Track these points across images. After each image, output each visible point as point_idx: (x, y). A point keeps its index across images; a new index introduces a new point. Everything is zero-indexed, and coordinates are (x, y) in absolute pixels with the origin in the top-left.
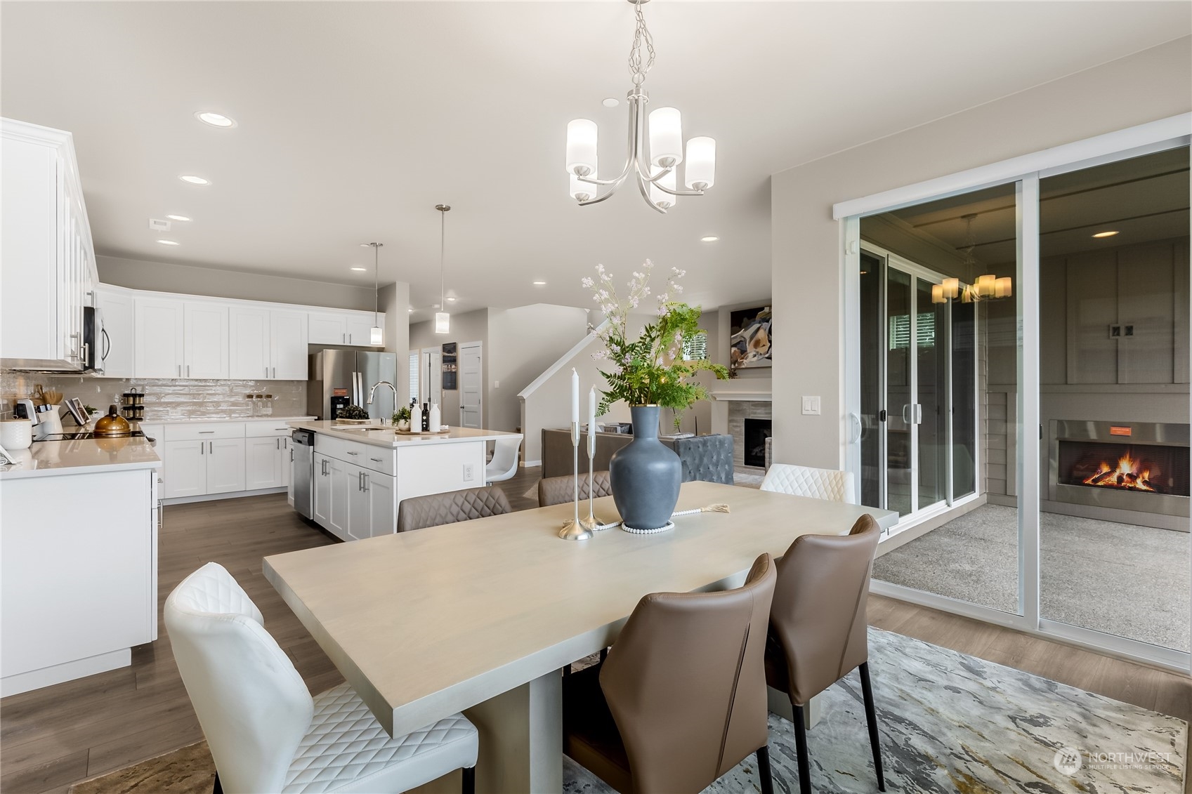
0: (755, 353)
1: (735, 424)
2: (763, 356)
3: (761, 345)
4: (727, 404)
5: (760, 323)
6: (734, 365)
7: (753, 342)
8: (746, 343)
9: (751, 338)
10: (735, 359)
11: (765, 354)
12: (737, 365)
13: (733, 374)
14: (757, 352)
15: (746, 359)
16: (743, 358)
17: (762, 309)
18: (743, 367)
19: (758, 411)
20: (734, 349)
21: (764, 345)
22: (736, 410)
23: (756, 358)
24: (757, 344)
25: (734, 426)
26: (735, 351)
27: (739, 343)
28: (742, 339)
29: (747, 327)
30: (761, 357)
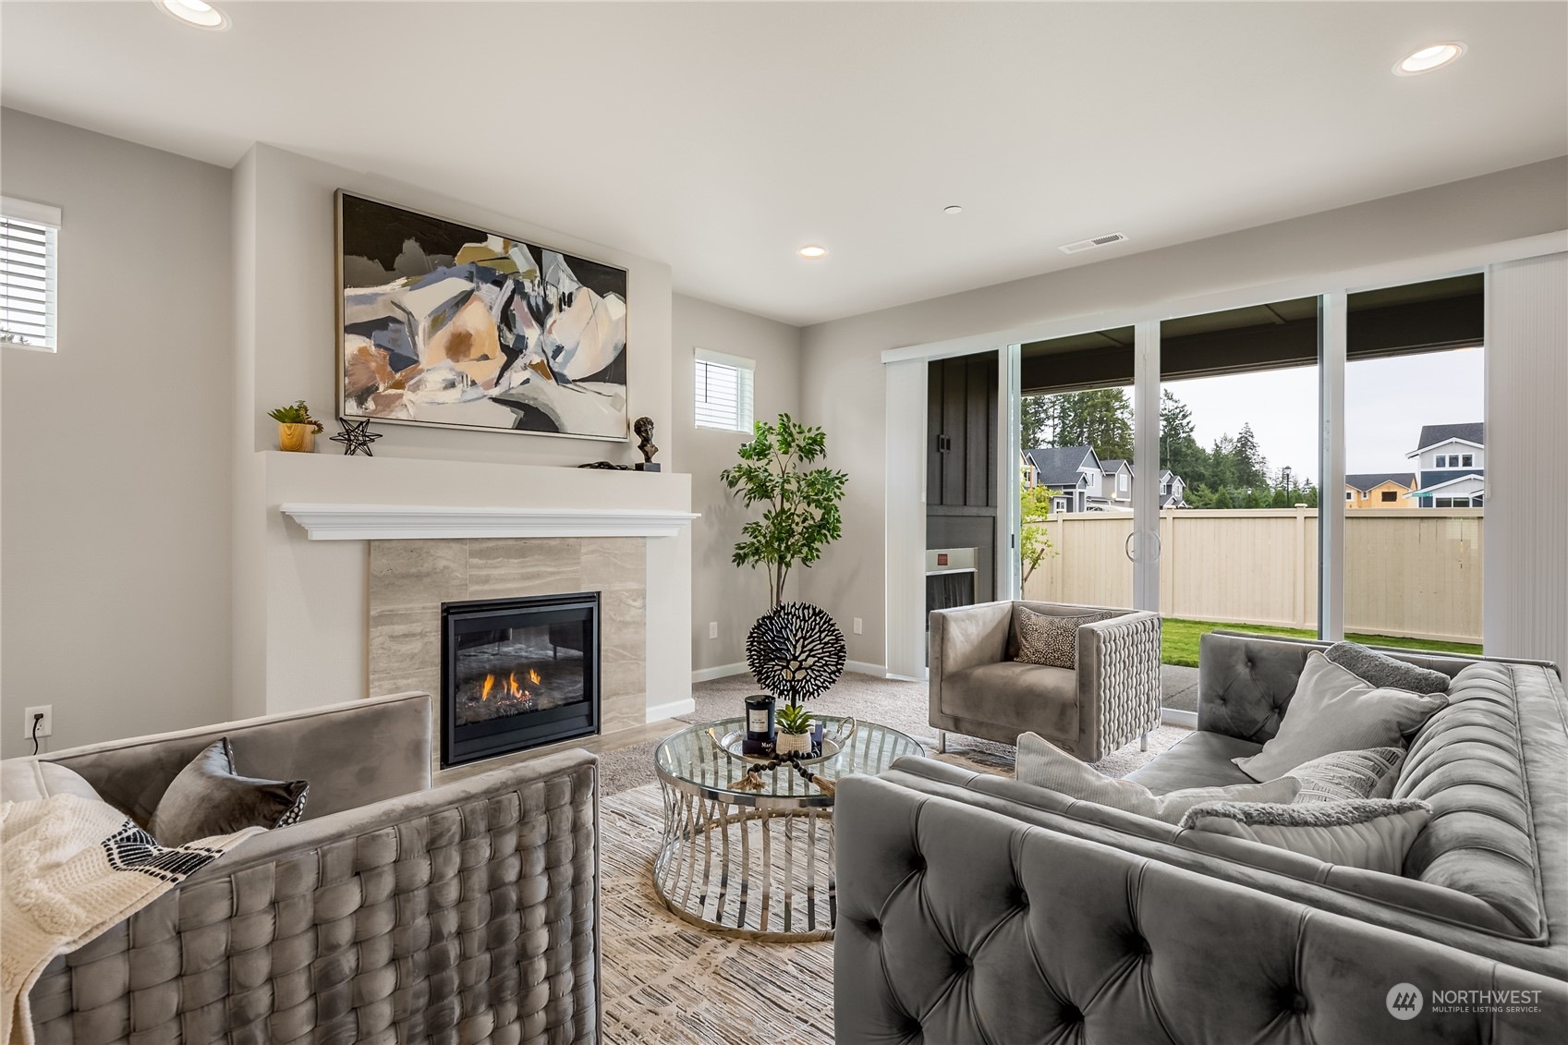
0: (450, 376)
1: (400, 629)
2: (479, 391)
3: (475, 353)
4: (358, 549)
5: (470, 278)
6: (361, 401)
7: (443, 335)
8: (413, 335)
9: (438, 320)
10: (362, 380)
11: (487, 386)
12: (370, 404)
13: (356, 438)
14: (462, 376)
15: (415, 388)
16: (399, 385)
17: (480, 236)
18: (402, 415)
19: (502, 571)
20: (353, 344)
21: (485, 357)
22: (404, 576)
23: (453, 395)
24: (459, 346)
25: (392, 637)
26: (363, 351)
27: (382, 324)
28: (399, 315)
29: (418, 276)
30: (472, 393)
